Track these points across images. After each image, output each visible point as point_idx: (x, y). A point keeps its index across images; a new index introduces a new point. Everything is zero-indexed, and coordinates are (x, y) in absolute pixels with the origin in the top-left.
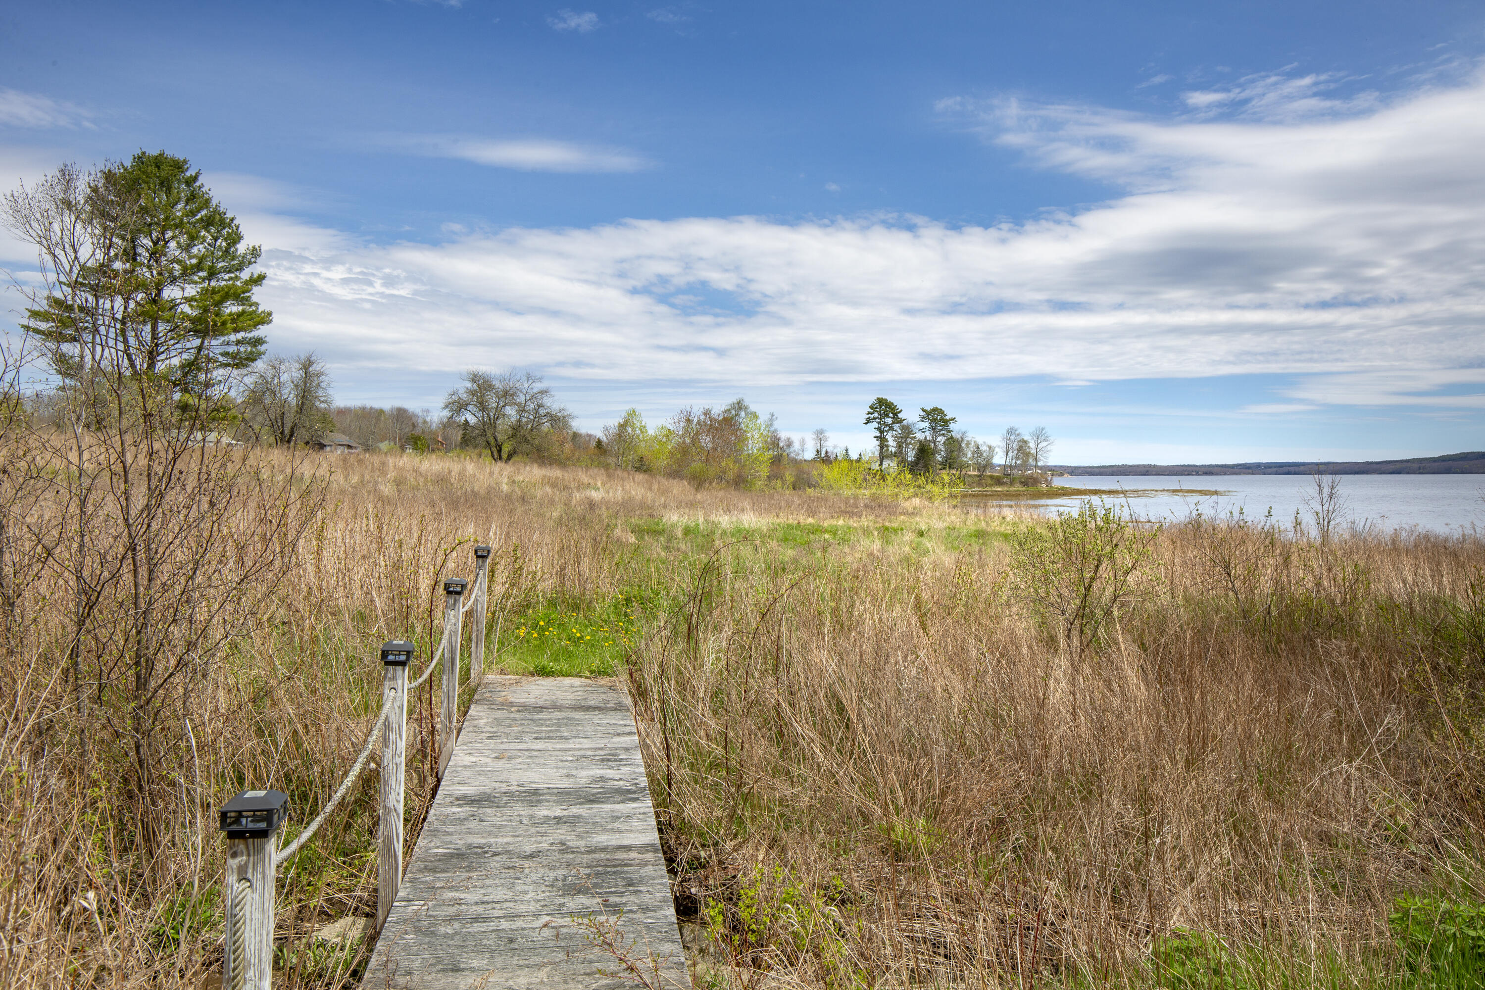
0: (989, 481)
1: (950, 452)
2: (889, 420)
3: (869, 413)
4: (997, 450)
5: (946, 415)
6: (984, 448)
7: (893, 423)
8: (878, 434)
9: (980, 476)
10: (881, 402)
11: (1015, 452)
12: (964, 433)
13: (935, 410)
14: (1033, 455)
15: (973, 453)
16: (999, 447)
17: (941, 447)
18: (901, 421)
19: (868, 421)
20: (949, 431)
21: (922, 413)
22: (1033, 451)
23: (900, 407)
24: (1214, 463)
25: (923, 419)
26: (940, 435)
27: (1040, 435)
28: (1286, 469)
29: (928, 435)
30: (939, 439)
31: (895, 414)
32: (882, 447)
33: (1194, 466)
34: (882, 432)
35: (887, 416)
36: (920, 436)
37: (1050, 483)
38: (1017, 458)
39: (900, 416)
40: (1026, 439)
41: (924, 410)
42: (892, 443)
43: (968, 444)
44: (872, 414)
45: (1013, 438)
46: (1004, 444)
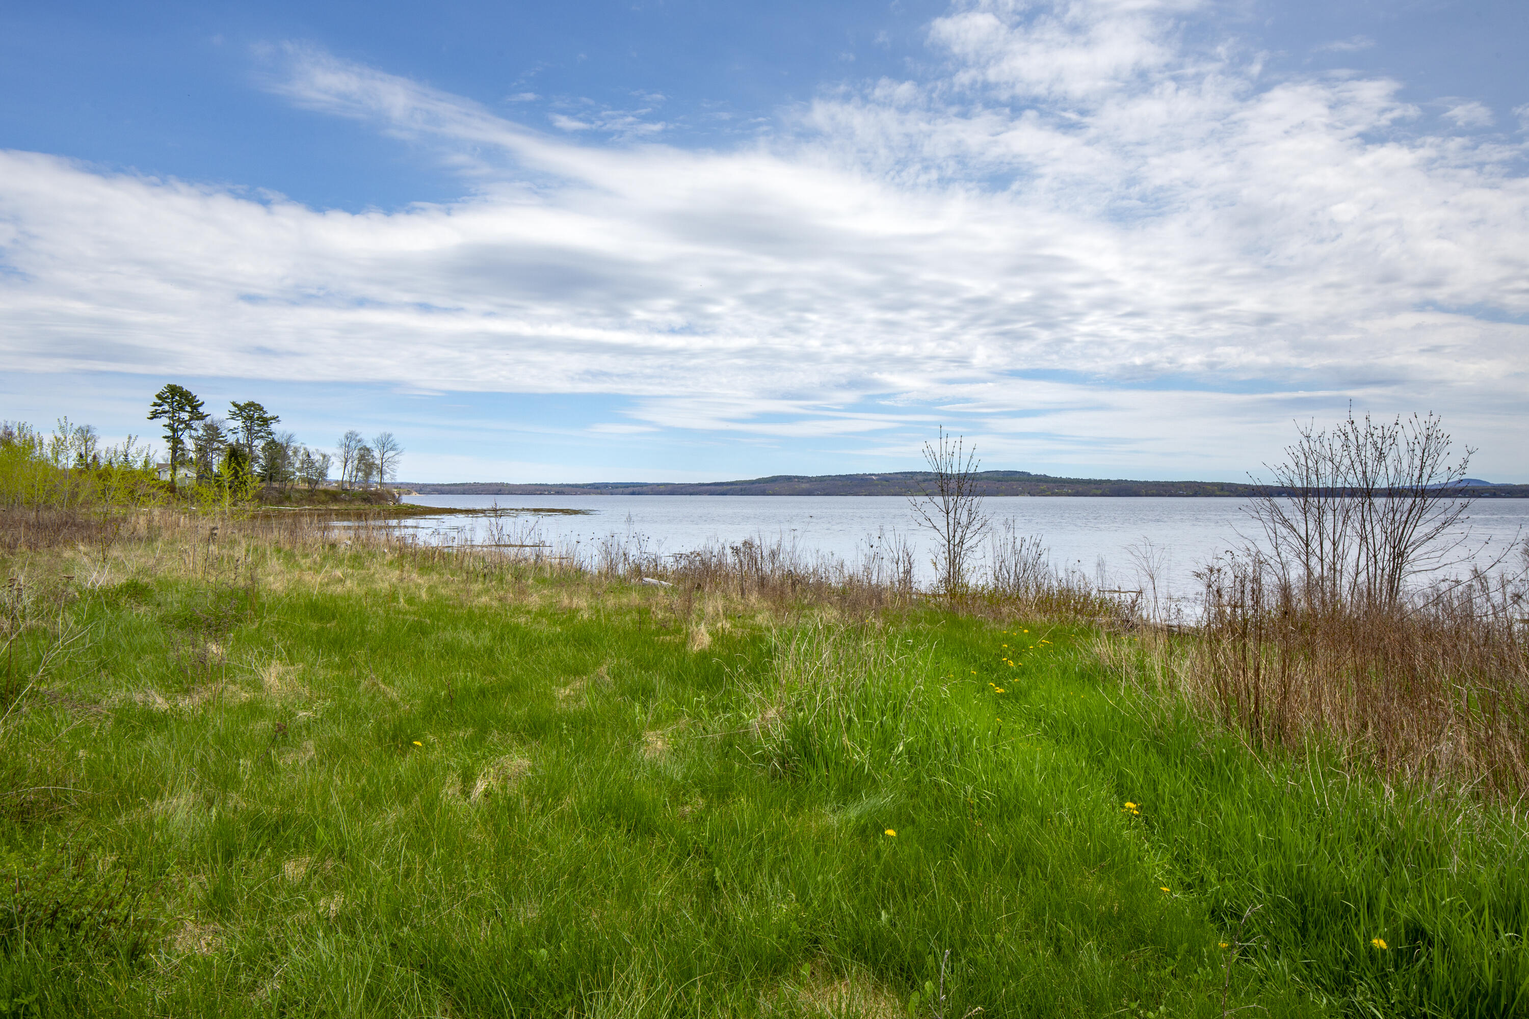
0: (323, 497)
1: (271, 459)
2: (185, 416)
3: (155, 404)
4: (333, 459)
5: (265, 412)
6: (316, 457)
7: (191, 419)
8: (170, 433)
9: (311, 491)
10: (174, 390)
11: (356, 462)
12: (290, 437)
13: (251, 405)
14: (377, 465)
15: (303, 463)
16: (335, 455)
17: (258, 452)
18: (202, 417)
19: (155, 416)
20: (271, 434)
21: (234, 409)
22: (378, 462)
23: (200, 398)
24: (565, 483)
25: (234, 416)
26: (257, 438)
27: (386, 444)
28: (631, 489)
29: (242, 437)
30: (256, 443)
31: (195, 408)
32: (174, 450)
33: (547, 485)
34: (175, 431)
35: (182, 409)
36: (231, 439)
37: (398, 501)
38: (358, 470)
39: (201, 410)
40: (368, 446)
41: (235, 405)
42: (189, 444)
43: (296, 452)
44: (160, 405)
45: (353, 444)
46: (341, 452)
